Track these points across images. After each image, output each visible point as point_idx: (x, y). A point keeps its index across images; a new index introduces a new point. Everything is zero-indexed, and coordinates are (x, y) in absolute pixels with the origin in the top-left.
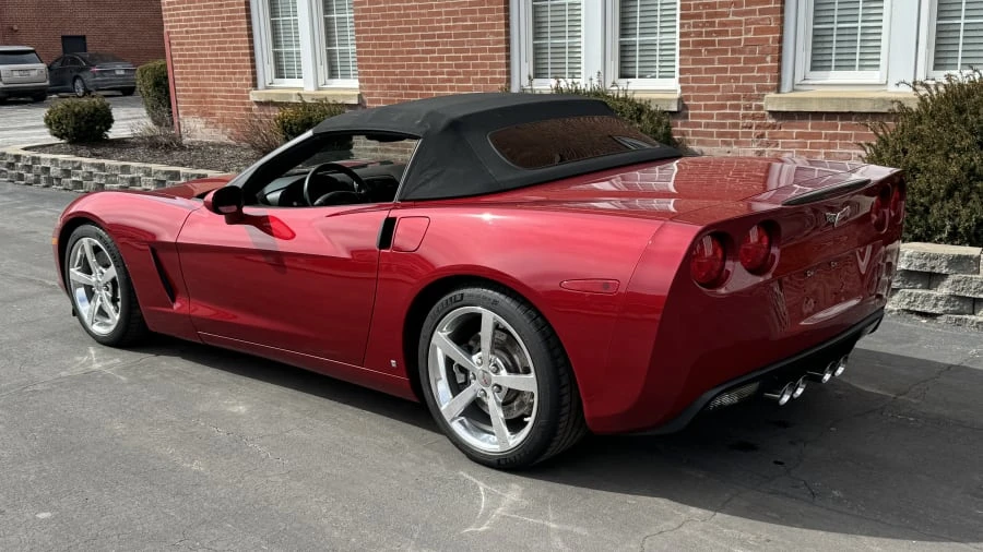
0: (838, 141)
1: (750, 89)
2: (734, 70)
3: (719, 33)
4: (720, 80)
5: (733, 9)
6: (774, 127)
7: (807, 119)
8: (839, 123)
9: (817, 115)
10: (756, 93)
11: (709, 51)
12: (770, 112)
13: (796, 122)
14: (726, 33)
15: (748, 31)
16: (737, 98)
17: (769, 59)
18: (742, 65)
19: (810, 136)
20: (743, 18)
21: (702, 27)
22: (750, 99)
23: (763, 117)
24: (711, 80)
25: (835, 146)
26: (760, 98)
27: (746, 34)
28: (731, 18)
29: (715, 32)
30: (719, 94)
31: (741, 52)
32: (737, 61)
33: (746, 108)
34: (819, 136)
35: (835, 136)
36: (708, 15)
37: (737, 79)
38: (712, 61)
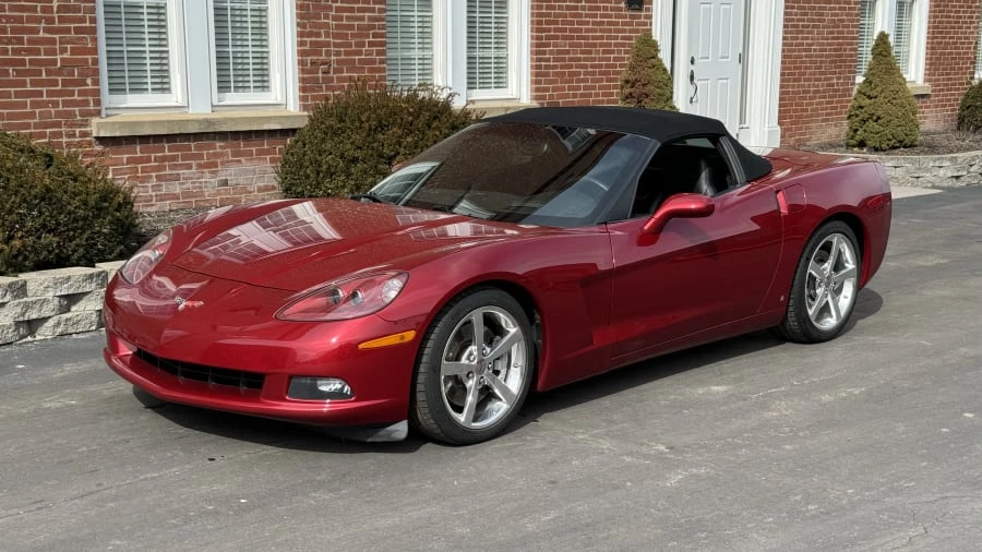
0: (167, 163)
1: (72, 114)
2: (50, 94)
3: (29, 51)
4: (34, 105)
5: (43, 25)
6: (103, 154)
7: (135, 143)
8: (166, 145)
9: (144, 139)
10: (79, 118)
11: (17, 71)
12: (97, 138)
13: (124, 148)
14: (38, 52)
15: (63, 51)
16: (58, 125)
17: (89, 81)
18: (60, 88)
19: (140, 160)
20: (57, 36)
21: (7, 44)
22: (72, 126)
23: (90, 144)
24: (24, 105)
25: (164, 168)
26: (85, 124)
27: (61, 53)
28: (41, 34)
29: (25, 50)
30: (37, 121)
31: (59, 72)
32: (55, 83)
33: (69, 136)
34: (149, 160)
35: (164, 159)
36: (14, 30)
37: (56, 104)
38: (23, 84)
